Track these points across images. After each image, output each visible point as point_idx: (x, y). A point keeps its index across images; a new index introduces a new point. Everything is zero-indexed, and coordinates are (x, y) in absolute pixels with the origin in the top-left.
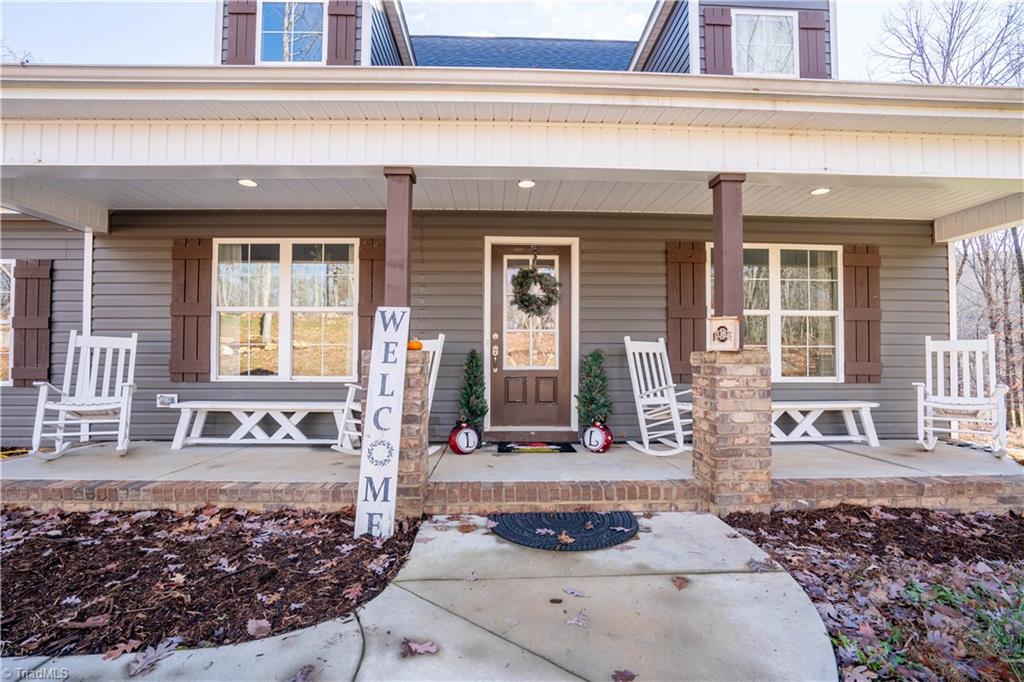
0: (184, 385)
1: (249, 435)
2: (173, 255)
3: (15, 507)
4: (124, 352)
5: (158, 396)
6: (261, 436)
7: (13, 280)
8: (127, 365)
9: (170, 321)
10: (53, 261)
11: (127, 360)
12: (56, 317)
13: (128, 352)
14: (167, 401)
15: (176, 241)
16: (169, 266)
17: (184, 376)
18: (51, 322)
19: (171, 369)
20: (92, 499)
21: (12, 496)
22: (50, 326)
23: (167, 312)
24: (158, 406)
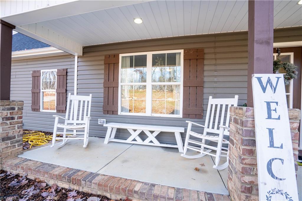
0: (108, 115)
1: (134, 140)
2: (105, 62)
3: (39, 180)
4: (87, 102)
5: (99, 119)
6: (139, 141)
7: (56, 76)
8: (88, 107)
9: (103, 89)
10: (67, 69)
11: (88, 104)
12: (68, 89)
13: (88, 102)
14: (102, 122)
15: (106, 56)
16: (103, 67)
17: (108, 112)
18: (66, 90)
19: (103, 109)
20: (70, 182)
21: (38, 174)
22: (66, 92)
23: (102, 86)
24: (99, 124)
